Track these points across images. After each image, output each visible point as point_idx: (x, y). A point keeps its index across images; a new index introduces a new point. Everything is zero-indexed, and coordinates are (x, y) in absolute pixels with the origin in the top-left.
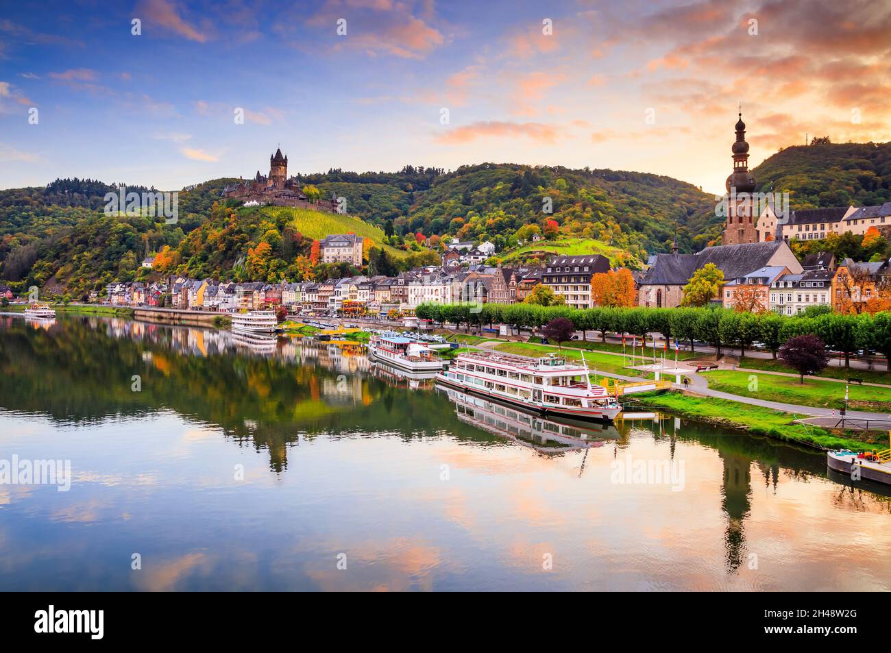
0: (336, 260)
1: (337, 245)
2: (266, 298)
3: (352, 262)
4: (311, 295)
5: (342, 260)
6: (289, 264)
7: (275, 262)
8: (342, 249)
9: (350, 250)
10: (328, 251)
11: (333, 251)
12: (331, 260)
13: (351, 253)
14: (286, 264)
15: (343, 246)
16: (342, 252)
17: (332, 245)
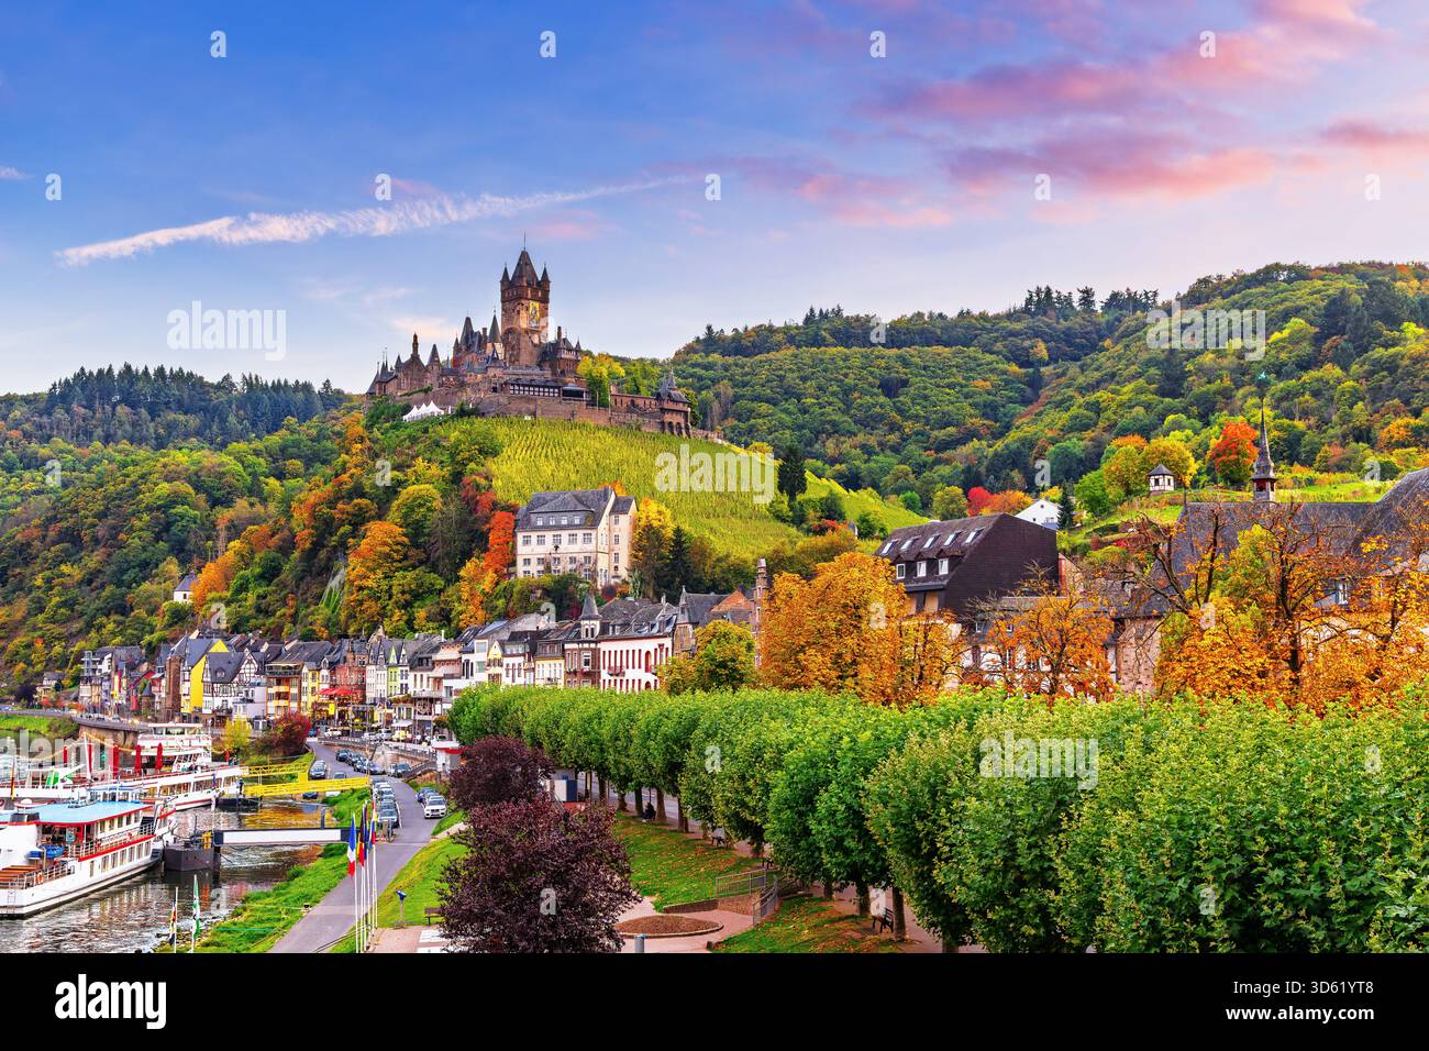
0: (548, 569)
1: (552, 523)
2: (333, 686)
3: (593, 575)
4: (419, 675)
5: (564, 567)
6: (449, 582)
7: (405, 579)
8: (565, 534)
9: (587, 539)
10: (527, 542)
11: (541, 541)
12: (534, 568)
13: (591, 547)
14: (440, 583)
15: (570, 526)
16: (565, 546)
17: (540, 523)
